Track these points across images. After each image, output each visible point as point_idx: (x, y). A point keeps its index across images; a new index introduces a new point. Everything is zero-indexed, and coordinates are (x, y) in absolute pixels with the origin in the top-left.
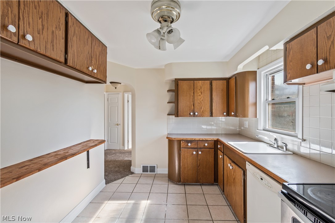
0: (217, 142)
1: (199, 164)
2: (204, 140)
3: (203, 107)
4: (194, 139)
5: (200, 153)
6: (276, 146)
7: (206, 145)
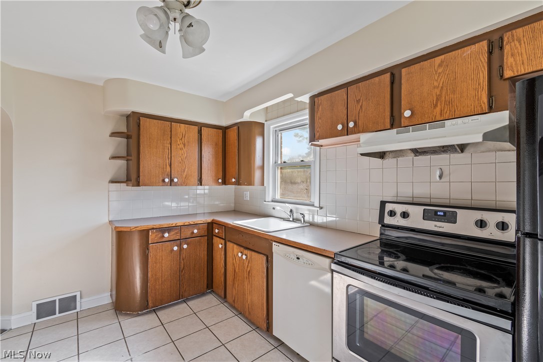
0: (211, 225)
1: (183, 266)
2: (192, 223)
3: (186, 170)
4: (174, 225)
5: (185, 246)
6: (291, 219)
7: (196, 231)
